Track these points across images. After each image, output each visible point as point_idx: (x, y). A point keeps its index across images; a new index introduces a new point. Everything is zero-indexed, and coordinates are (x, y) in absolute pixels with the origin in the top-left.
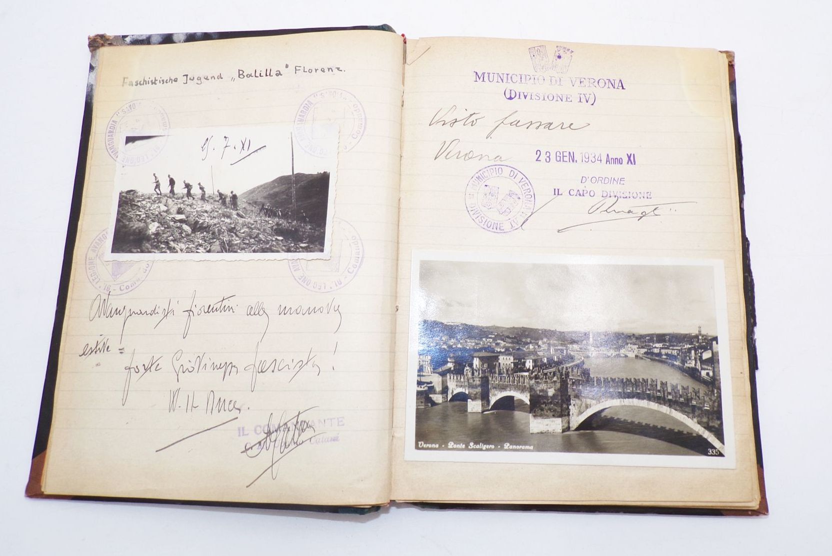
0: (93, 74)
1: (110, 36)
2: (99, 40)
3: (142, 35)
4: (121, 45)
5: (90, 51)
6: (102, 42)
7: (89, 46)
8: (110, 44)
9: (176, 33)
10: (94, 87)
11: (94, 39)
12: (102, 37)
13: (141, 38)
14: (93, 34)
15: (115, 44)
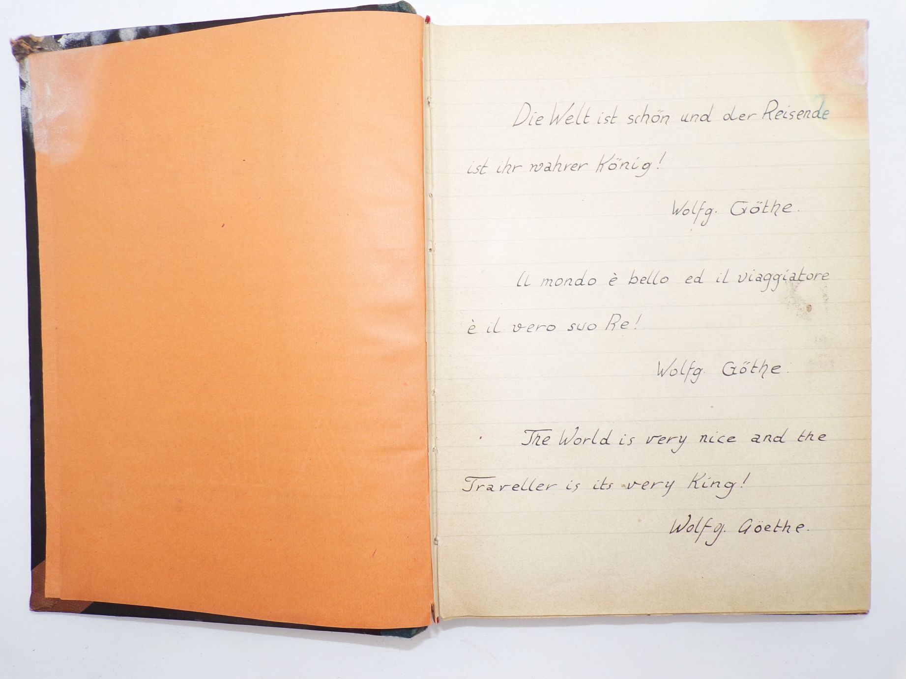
0: (27, 93)
1: (39, 37)
2: (24, 45)
3: (79, 34)
4: (55, 49)
5: (17, 60)
6: (29, 47)
7: (15, 55)
8: (41, 49)
9: (123, 29)
10: (29, 112)
11: (18, 43)
12: (27, 39)
13: (78, 38)
14: (15, 36)
15: (46, 49)
